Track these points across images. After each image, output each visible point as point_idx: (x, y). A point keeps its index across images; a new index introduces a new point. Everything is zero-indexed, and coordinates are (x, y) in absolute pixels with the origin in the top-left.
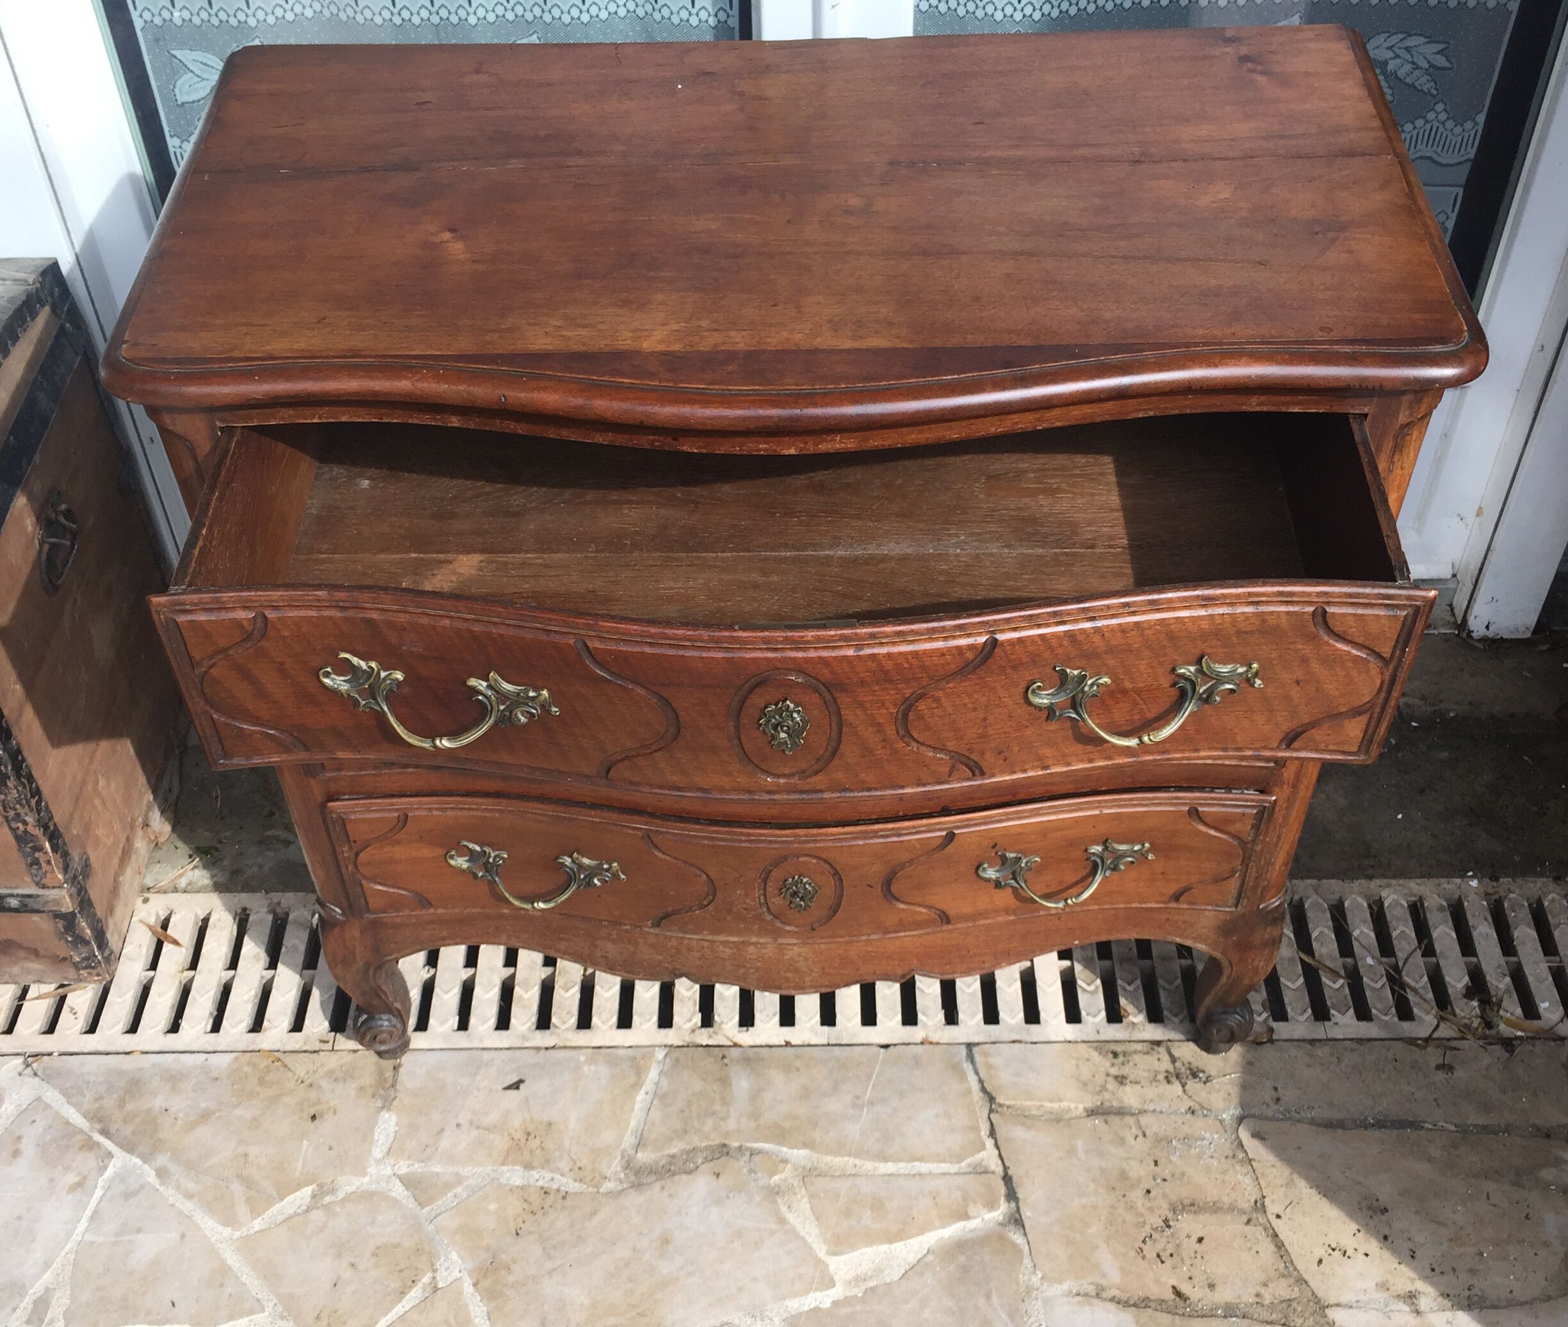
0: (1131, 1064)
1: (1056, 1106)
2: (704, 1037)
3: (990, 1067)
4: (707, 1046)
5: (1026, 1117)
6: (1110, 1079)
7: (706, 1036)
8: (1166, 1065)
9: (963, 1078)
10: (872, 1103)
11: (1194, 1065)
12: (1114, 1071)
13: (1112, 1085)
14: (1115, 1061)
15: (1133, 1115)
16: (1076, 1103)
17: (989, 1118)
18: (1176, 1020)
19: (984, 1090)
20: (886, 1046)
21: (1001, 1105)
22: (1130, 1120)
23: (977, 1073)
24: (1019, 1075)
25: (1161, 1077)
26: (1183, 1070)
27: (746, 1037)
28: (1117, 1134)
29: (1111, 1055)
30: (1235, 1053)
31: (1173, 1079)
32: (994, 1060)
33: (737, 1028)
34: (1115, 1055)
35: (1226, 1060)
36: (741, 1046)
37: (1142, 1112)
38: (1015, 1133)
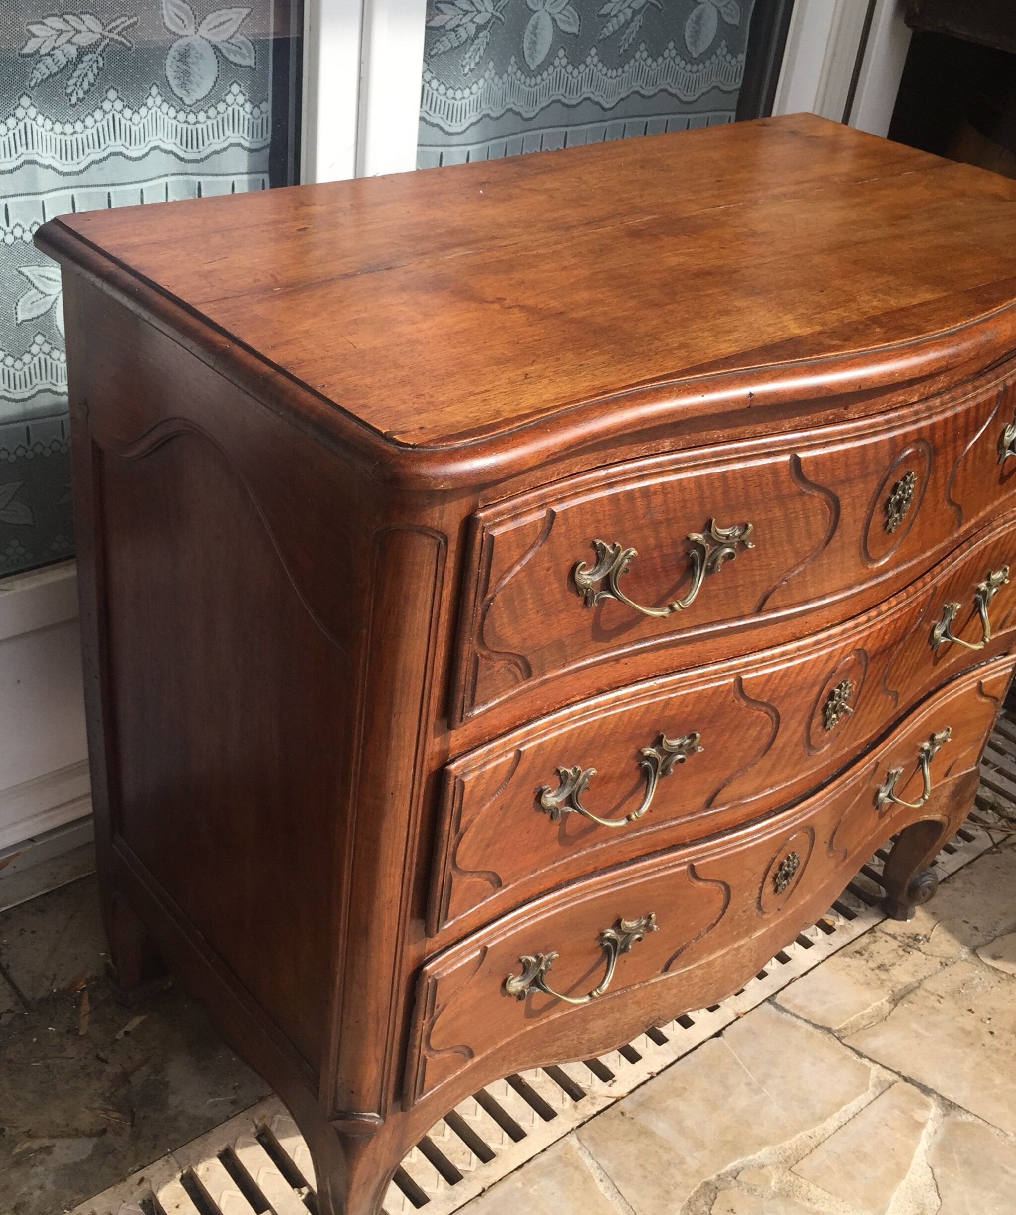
0: (875, 954)
1: (868, 1010)
2: (587, 1108)
3: (801, 1008)
4: (599, 1113)
5: (863, 1029)
6: (877, 971)
7: (589, 1106)
8: (895, 944)
9: (794, 1026)
10: (763, 1082)
11: (908, 932)
12: (872, 965)
13: (883, 975)
14: (866, 957)
15: (918, 987)
16: (879, 1001)
17: (844, 1045)
18: (862, 910)
19: (816, 1026)
20: (718, 1034)
21: (840, 1031)
22: (921, 992)
23: (798, 1017)
24: (824, 1003)
25: (901, 953)
26: (907, 941)
27: (619, 1088)
28: (926, 1007)
29: (858, 955)
30: (919, 911)
31: (909, 949)
32: (798, 1001)
33: (606, 1085)
34: (859, 953)
35: (919, 919)
36: (623, 1098)
37: (920, 982)
38: (872, 1044)
